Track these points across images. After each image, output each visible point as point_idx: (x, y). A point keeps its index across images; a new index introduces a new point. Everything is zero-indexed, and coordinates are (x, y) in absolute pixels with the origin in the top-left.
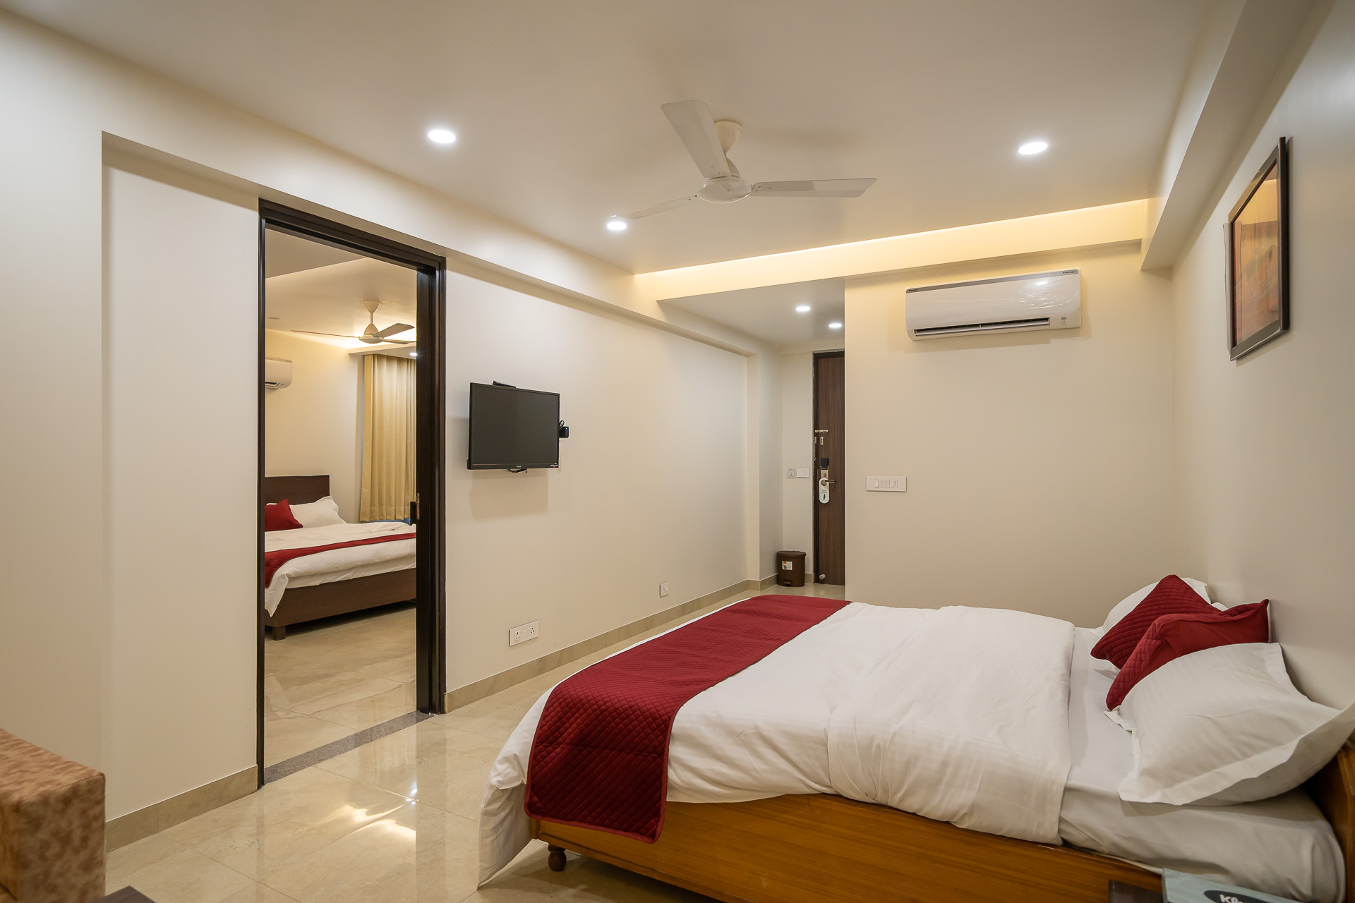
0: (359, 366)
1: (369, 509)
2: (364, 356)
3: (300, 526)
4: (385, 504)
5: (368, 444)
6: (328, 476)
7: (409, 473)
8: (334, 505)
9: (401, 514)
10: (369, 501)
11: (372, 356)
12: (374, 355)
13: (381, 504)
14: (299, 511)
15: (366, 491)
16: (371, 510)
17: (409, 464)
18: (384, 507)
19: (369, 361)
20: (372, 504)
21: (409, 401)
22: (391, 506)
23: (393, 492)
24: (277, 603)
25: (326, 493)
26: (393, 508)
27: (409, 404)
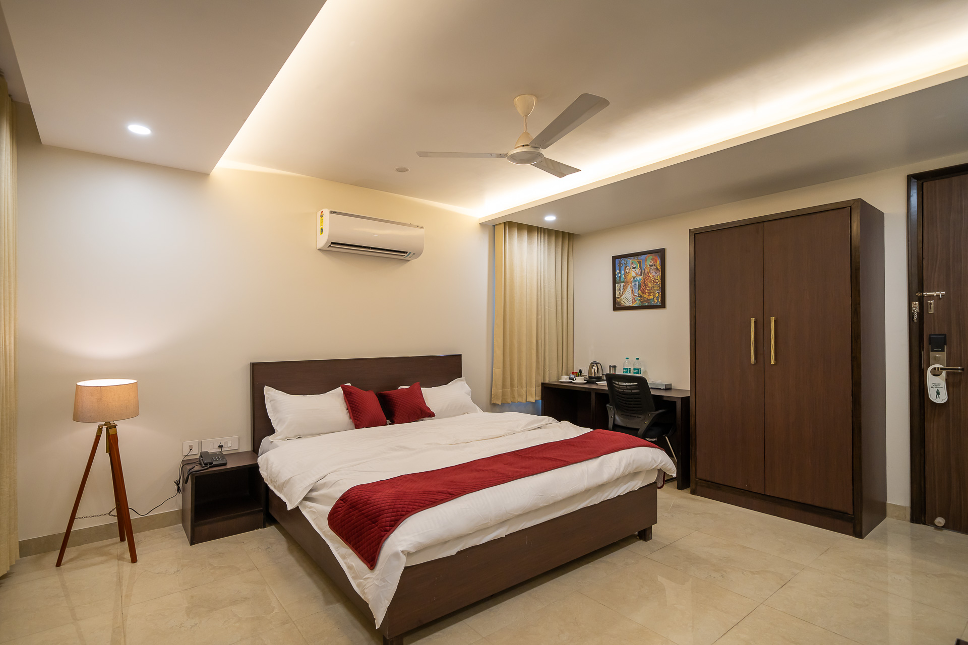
0: (489, 239)
1: (500, 391)
2: (494, 226)
3: (431, 415)
4: (516, 386)
5: (499, 321)
6: (461, 355)
7: (540, 352)
8: (467, 388)
9: (532, 397)
10: (501, 382)
11: (503, 225)
12: (505, 223)
13: (512, 386)
14: (432, 396)
15: (498, 371)
16: (503, 392)
17: (540, 341)
18: (516, 389)
19: (500, 230)
20: (504, 386)
21: (539, 275)
22: (522, 387)
23: (524, 371)
24: (387, 603)
25: (457, 374)
26: (525, 389)
27: (539, 278)
